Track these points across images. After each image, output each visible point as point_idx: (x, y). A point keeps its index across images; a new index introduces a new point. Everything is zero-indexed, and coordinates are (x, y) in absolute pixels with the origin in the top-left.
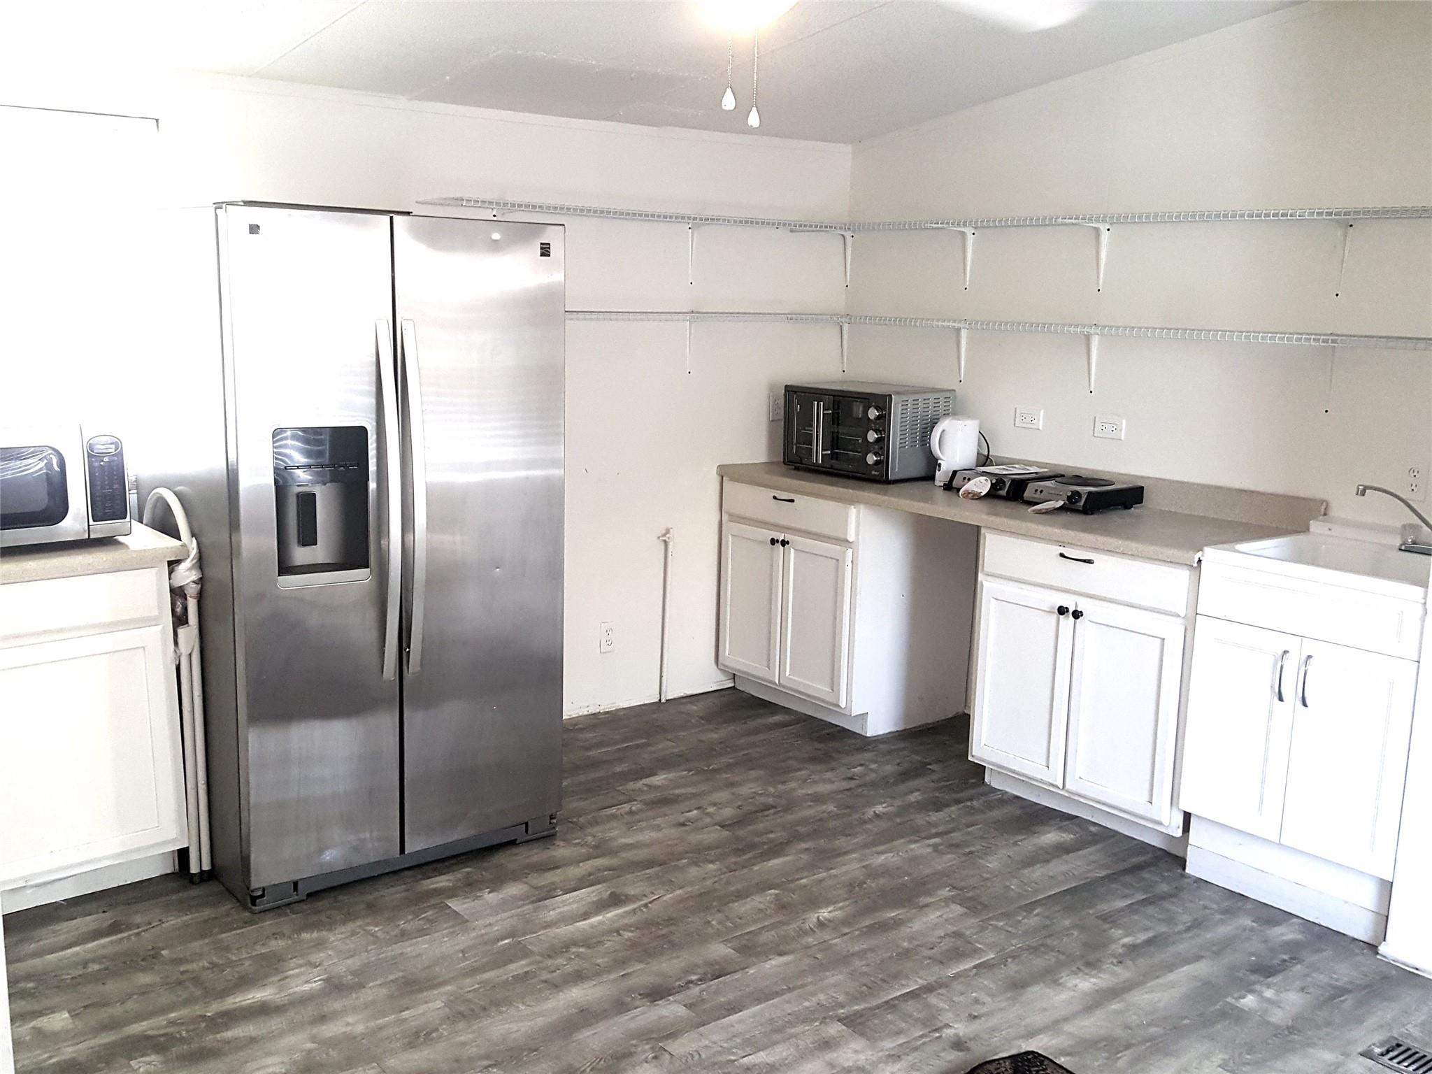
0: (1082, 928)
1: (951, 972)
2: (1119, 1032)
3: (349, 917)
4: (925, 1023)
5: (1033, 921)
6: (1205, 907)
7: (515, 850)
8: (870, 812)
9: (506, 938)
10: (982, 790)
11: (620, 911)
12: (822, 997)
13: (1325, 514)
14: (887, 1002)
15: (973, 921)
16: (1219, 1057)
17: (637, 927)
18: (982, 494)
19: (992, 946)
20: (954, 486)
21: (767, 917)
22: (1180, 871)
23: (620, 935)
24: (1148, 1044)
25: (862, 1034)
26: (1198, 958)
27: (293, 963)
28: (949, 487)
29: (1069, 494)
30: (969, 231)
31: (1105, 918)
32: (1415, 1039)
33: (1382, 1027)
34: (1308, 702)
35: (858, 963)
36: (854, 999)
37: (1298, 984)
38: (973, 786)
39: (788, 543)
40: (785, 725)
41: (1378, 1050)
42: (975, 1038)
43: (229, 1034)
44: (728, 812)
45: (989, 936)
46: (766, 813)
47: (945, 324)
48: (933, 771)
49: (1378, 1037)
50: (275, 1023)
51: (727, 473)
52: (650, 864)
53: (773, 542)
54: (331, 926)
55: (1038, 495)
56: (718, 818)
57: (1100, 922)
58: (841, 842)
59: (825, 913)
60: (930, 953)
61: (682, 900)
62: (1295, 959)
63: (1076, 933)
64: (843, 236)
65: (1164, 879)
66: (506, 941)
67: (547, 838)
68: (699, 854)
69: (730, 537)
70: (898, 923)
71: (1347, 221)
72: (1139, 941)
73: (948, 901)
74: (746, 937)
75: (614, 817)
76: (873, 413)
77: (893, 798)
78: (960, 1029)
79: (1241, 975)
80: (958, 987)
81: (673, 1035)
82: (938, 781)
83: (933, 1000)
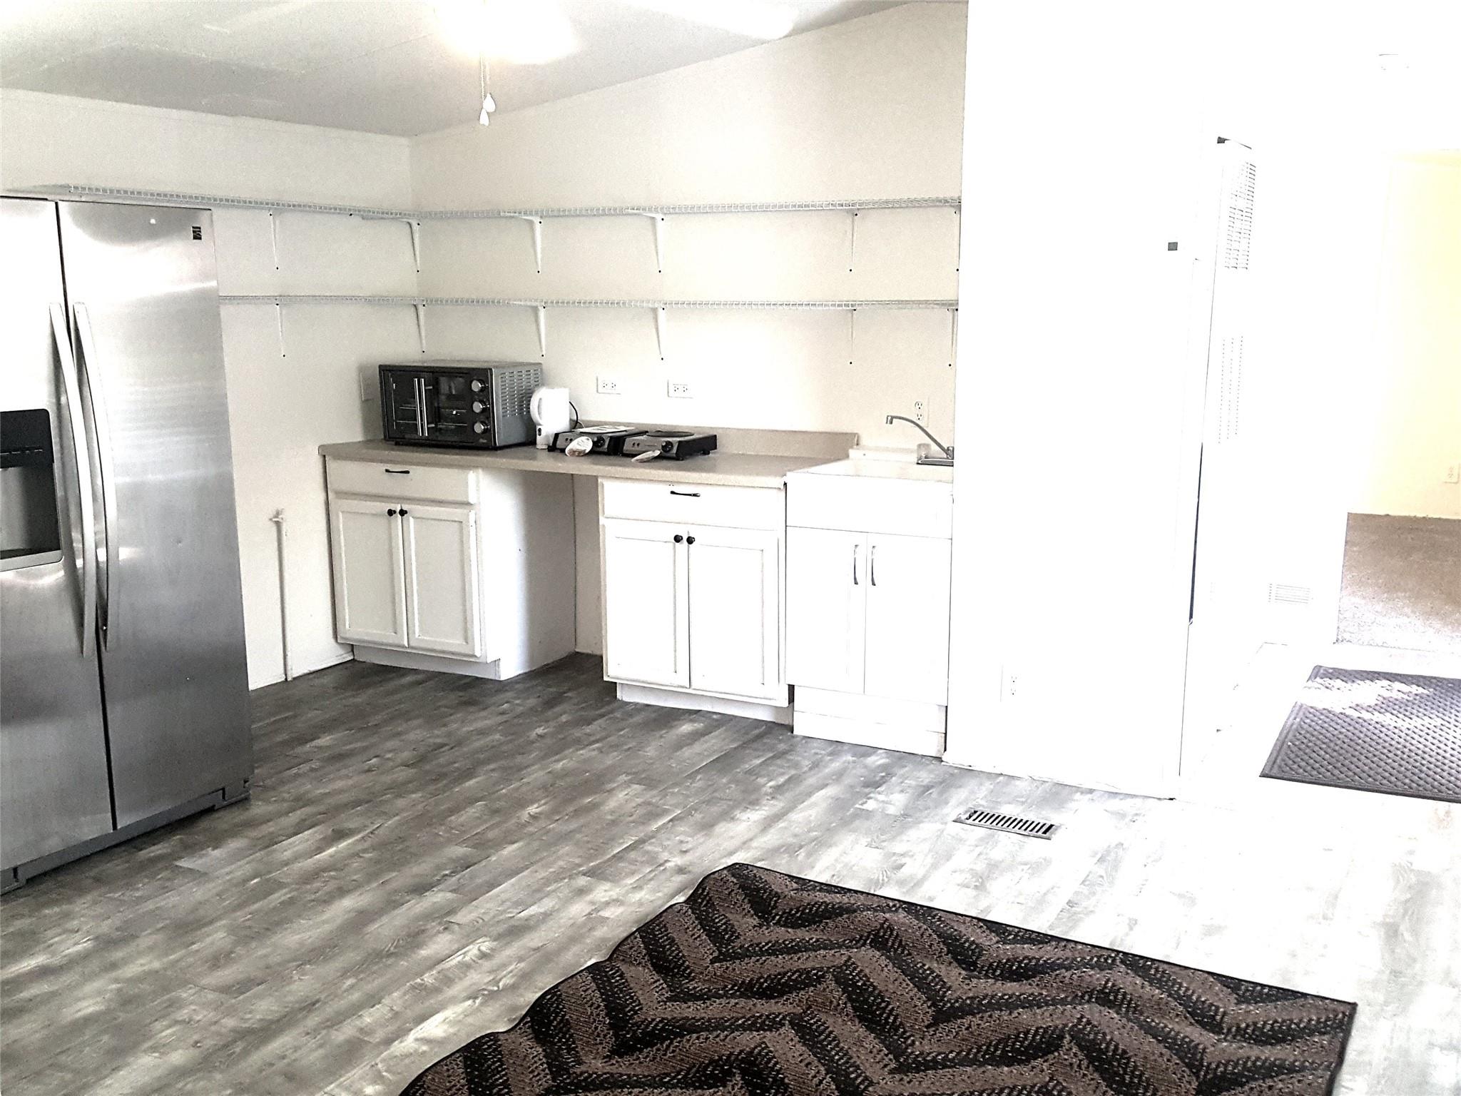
0: (737, 782)
1: (654, 827)
2: (791, 840)
3: (82, 891)
4: (649, 862)
5: (699, 784)
6: (817, 754)
7: (216, 815)
8: (533, 735)
9: (254, 878)
10: (616, 705)
11: (350, 841)
12: (561, 863)
13: (857, 444)
14: (614, 856)
15: (655, 792)
16: (864, 841)
17: (373, 848)
18: (587, 451)
19: (676, 806)
20: (558, 447)
21: (486, 822)
22: (789, 734)
23: (361, 857)
24: (813, 843)
25: (606, 879)
26: (825, 786)
27: (49, 933)
28: (553, 448)
29: (664, 444)
30: (536, 220)
31: (749, 772)
32: (983, 806)
33: (961, 803)
34: (876, 583)
35: (578, 836)
36: (590, 859)
37: (898, 788)
38: (609, 703)
39: (406, 512)
40: (419, 683)
41: (963, 817)
42: (691, 864)
43: (25, 994)
44: (406, 755)
45: (671, 800)
46: (443, 749)
47: (522, 303)
48: (571, 698)
49: (962, 809)
50: (66, 979)
51: (327, 453)
52: (358, 803)
53: (391, 513)
54: (69, 900)
55: (636, 448)
56: (399, 761)
57: (748, 776)
58: (519, 759)
59: (533, 809)
60: (631, 819)
61: (400, 824)
62: (890, 775)
63: (733, 786)
64: (409, 223)
65: (780, 741)
66: (255, 881)
67: (243, 801)
68: (399, 789)
69: (341, 515)
70: (594, 806)
71: (854, 211)
72: (780, 783)
73: (628, 784)
74: (477, 837)
75: (297, 775)
76: (476, 386)
77: (547, 721)
78: (677, 861)
79: (858, 790)
80: (662, 836)
81: (452, 912)
82: (578, 704)
83: (648, 847)
